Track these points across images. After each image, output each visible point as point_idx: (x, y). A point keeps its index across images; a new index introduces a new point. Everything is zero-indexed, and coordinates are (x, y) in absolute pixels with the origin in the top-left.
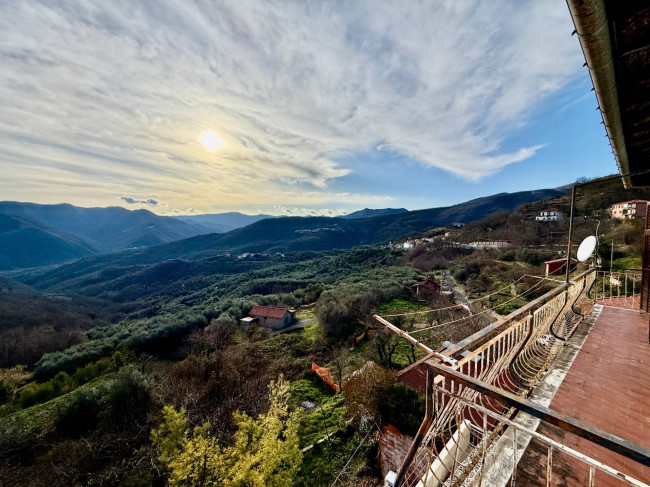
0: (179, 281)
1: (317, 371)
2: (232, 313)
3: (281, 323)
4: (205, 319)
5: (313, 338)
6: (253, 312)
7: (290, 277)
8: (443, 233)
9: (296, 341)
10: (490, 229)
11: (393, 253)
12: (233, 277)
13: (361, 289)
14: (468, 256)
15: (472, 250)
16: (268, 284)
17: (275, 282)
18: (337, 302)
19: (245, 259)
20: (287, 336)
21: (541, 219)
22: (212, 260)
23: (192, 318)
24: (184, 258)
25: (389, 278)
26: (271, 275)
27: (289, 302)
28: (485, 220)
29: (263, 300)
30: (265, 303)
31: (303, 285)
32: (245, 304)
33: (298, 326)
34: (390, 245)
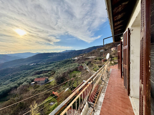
0: (9, 74)
1: (54, 93)
2: (28, 82)
3: (44, 82)
4: (18, 85)
5: (53, 84)
6: (35, 80)
7: (47, 69)
8: (83, 55)
9: (48, 86)
10: (92, 54)
11: (73, 60)
12: (29, 71)
13: (66, 70)
14: (88, 60)
15: (89, 58)
16: (41, 71)
17: (43, 71)
18: (59, 74)
19: (33, 65)
20: (46, 85)
21: (101, 51)
22: (21, 66)
23: (13, 86)
24: (11, 67)
25: (72, 67)
26: (41, 69)
27: (46, 76)
28: (91, 52)
29: (38, 77)
30: (39, 77)
31: (51, 70)
32: (32, 78)
33: (49, 82)
34: (72, 59)
